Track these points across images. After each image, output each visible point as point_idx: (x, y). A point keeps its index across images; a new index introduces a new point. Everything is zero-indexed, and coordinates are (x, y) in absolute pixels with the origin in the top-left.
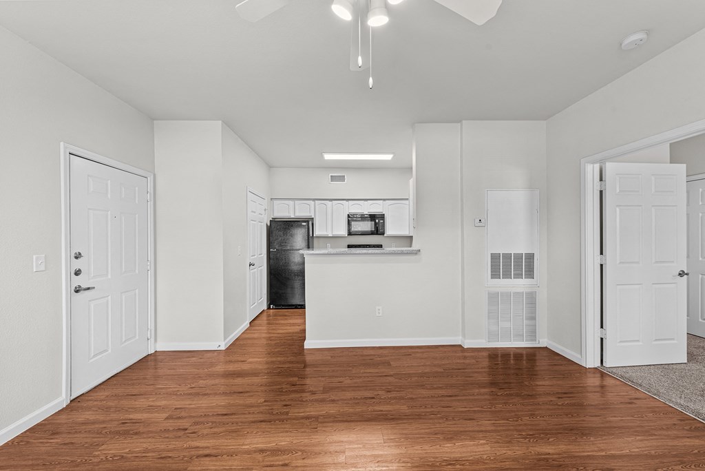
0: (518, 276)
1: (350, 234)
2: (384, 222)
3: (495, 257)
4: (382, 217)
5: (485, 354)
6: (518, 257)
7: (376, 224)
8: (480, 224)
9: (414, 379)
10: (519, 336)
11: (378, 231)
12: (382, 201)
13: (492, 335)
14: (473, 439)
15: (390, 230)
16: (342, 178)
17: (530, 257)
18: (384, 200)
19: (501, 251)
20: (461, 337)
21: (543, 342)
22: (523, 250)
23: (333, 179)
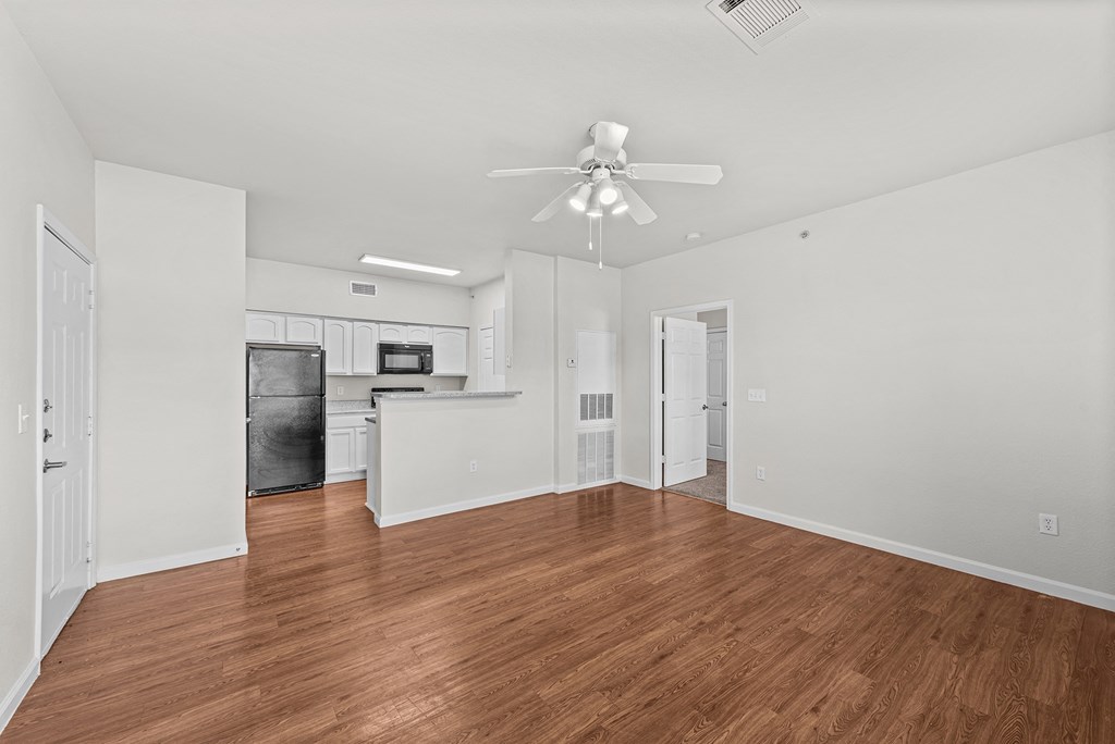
0: (601, 416)
1: (383, 370)
2: (432, 357)
3: (584, 398)
4: (429, 349)
5: (576, 496)
6: (601, 397)
7: (421, 358)
8: (572, 365)
9: (536, 525)
10: (601, 475)
11: (424, 368)
12: (427, 328)
13: (581, 479)
14: (612, 546)
15: (439, 368)
16: (370, 290)
17: (610, 397)
18: (431, 326)
19: (589, 392)
20: (553, 485)
21: (619, 477)
22: (605, 391)
23: (357, 288)
